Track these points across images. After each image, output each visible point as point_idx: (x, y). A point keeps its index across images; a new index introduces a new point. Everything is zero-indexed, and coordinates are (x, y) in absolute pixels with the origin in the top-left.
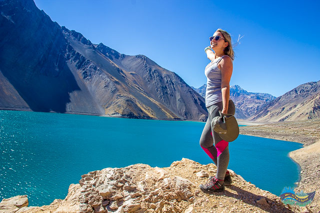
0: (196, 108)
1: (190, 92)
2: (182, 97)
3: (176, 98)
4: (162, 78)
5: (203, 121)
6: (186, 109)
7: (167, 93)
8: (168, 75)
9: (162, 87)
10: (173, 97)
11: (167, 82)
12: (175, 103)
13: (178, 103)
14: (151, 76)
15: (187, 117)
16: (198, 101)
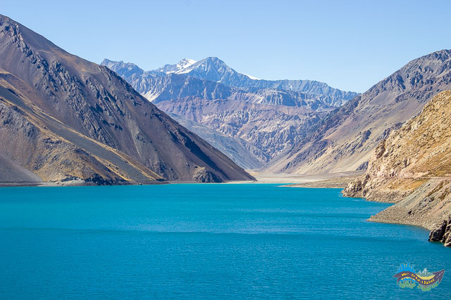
0: (181, 154)
1: (157, 116)
2: (143, 131)
3: (130, 135)
4: (82, 84)
5: (204, 181)
6: (160, 158)
7: (105, 122)
8: (95, 76)
9: (92, 108)
10: (122, 133)
11: (98, 95)
12: (130, 145)
13: (138, 145)
14: (53, 81)
15: (165, 175)
16: (179, 137)
